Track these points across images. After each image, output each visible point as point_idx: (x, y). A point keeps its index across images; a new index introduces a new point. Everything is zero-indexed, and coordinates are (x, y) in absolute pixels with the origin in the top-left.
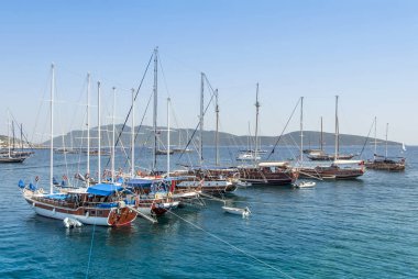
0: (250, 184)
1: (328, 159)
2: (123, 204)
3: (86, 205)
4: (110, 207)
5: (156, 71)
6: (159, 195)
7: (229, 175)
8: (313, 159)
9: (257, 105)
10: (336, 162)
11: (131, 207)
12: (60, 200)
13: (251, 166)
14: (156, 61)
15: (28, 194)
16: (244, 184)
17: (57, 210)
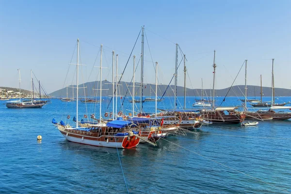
0: (211, 123)
1: (266, 106)
2: (132, 134)
3: (107, 134)
4: (123, 135)
5: (143, 42)
6: (154, 129)
7: (197, 116)
8: (255, 106)
9: (214, 66)
10: (272, 108)
11: (137, 135)
12: (86, 131)
13: (210, 110)
14: (143, 36)
15: (60, 128)
16: (207, 123)
17: (85, 138)
